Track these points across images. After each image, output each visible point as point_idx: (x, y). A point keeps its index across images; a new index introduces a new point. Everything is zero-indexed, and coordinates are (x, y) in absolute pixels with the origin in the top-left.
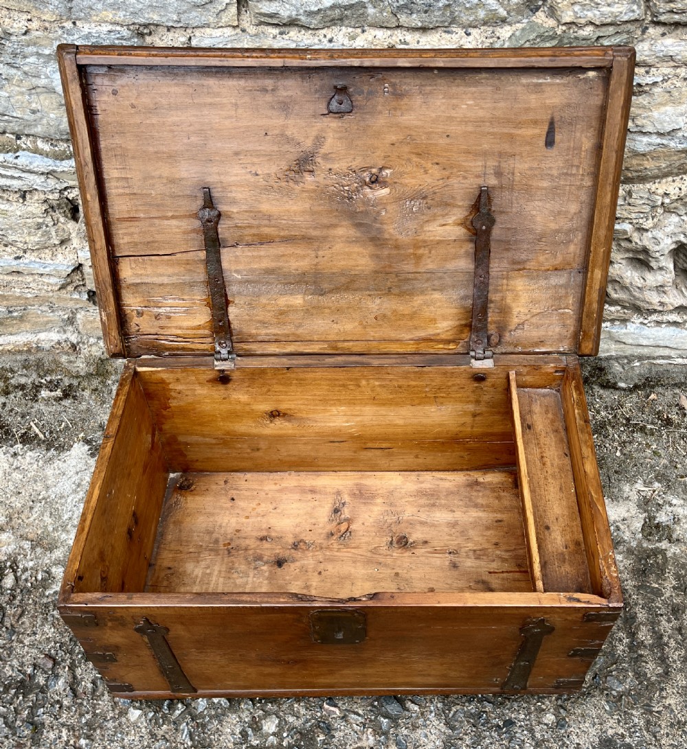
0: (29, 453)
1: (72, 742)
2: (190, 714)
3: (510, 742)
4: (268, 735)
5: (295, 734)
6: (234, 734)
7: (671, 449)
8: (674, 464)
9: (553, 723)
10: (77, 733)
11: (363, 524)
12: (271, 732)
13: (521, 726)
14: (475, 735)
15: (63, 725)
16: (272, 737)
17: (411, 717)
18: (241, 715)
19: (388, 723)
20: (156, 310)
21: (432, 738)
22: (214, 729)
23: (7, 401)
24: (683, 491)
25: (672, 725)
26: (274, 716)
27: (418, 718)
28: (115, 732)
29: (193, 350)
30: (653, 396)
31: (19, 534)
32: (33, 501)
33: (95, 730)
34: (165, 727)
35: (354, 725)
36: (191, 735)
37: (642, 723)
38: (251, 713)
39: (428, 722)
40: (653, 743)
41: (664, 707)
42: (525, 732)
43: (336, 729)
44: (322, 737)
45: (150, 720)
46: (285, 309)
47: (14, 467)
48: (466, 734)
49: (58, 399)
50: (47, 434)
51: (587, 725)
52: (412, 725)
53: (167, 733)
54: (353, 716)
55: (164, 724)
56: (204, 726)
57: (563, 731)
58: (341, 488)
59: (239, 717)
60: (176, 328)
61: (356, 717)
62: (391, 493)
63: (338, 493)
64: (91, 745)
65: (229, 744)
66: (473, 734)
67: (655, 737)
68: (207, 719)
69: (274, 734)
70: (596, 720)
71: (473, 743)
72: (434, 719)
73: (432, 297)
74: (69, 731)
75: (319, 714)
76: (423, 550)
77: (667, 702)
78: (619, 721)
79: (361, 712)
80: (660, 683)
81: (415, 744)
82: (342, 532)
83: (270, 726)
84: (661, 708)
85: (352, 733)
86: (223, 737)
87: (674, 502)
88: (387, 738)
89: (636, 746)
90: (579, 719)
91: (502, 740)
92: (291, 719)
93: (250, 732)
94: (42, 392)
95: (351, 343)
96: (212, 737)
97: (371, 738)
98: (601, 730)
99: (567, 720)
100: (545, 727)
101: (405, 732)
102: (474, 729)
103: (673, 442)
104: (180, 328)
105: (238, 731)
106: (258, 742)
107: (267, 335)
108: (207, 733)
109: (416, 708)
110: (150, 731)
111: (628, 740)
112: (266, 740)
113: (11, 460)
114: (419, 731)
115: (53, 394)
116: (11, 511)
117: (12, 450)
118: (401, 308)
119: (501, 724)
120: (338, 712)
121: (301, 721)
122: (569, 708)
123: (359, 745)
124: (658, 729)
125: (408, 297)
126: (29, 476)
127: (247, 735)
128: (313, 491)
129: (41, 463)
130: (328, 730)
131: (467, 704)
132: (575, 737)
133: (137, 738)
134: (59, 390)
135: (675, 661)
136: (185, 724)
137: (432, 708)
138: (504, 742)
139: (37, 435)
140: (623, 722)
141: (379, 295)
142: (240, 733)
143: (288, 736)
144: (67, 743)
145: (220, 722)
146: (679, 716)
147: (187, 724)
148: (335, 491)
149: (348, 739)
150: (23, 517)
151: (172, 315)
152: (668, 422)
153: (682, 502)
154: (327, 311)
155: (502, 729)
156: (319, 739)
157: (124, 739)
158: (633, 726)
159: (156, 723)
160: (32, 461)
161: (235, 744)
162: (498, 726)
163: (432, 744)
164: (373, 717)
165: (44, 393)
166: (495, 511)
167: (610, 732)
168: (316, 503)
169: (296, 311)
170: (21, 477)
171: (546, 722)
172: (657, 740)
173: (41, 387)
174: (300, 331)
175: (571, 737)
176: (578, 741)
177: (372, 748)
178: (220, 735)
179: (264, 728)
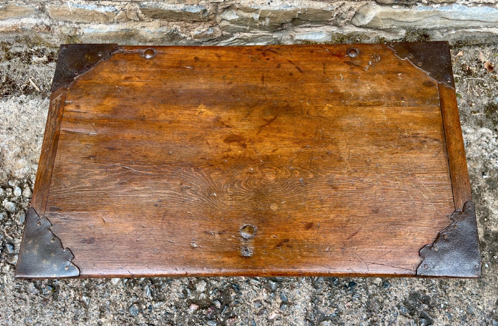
0: (31, 101)
1: (77, 298)
2: (150, 280)
3: (352, 296)
4: (200, 293)
5: (217, 292)
6: (179, 292)
7: (469, 92)
8: (470, 103)
9: (380, 283)
10: (80, 293)
12: (202, 291)
13: (360, 286)
14: (330, 292)
15: (71, 287)
16: (202, 294)
17: (290, 281)
18: (183, 280)
19: (275, 285)
21: (304, 294)
22: (166, 289)
23: (11, 64)
24: (474, 123)
25: (456, 284)
26: (203, 281)
27: (295, 281)
28: (104, 292)
30: (460, 53)
31: (30, 159)
32: (37, 136)
33: (91, 290)
34: (135, 288)
35: (254, 286)
36: (152, 293)
37: (437, 283)
38: (188, 279)
39: (301, 284)
40: (444, 295)
42: (363, 290)
43: (243, 289)
44: (234, 294)
45: (126, 284)
47: (22, 111)
48: (325, 291)
49: (46, 63)
50: (41, 87)
51: (402, 285)
52: (291, 286)
53: (137, 291)
54: (253, 280)
55: (134, 285)
56: (160, 287)
57: (386, 289)
59: (182, 281)
61: (255, 281)
64: (90, 300)
65: (176, 299)
66: (329, 291)
67: (445, 292)
68: (162, 283)
69: (204, 292)
70: (408, 282)
71: (330, 297)
72: (305, 282)
74: (75, 291)
75: (232, 279)
78: (423, 282)
79: (258, 278)
81: (293, 299)
83: (201, 287)
85: (253, 291)
86: (172, 294)
87: (468, 131)
88: (275, 295)
89: (432, 297)
90: (397, 281)
91: (347, 294)
92: (214, 283)
93: (189, 291)
94: (34, 58)
96: (165, 294)
97: (265, 295)
98: (411, 288)
99: (389, 281)
100: (375, 286)
101: (287, 291)
102: (330, 288)
103: (471, 87)
105: (181, 291)
106: (194, 297)
108: (162, 292)
110: (126, 290)
111: (427, 294)
112: (199, 296)
113: (19, 106)
114: (295, 290)
115: (41, 59)
116: (23, 143)
117: (19, 99)
119: (347, 284)
120: (243, 277)
121: (220, 284)
123: (257, 299)
124: (447, 287)
126: (33, 117)
127: (187, 293)
129: (40, 108)
130: (238, 289)
132: (394, 293)
133: (118, 295)
134: (45, 56)
136: (147, 286)
138: (349, 296)
139: (34, 88)
140: (425, 283)
142: (183, 292)
143: (212, 293)
144: (75, 298)
145: (170, 285)
147: (149, 286)
149: (250, 295)
150: (32, 147)
152: (469, 73)
153: (473, 130)
155: (348, 288)
156: (232, 295)
157: (110, 296)
158: (431, 285)
159: (130, 285)
160: (33, 107)
161: (180, 299)
162: (345, 286)
163: (304, 298)
164: (266, 281)
165: (35, 59)
167: (417, 289)
170: (27, 118)
171: (376, 282)
172: (446, 294)
173: (32, 54)
175: (391, 292)
176: (396, 295)
177: (265, 301)
178: (170, 293)
179: (197, 288)
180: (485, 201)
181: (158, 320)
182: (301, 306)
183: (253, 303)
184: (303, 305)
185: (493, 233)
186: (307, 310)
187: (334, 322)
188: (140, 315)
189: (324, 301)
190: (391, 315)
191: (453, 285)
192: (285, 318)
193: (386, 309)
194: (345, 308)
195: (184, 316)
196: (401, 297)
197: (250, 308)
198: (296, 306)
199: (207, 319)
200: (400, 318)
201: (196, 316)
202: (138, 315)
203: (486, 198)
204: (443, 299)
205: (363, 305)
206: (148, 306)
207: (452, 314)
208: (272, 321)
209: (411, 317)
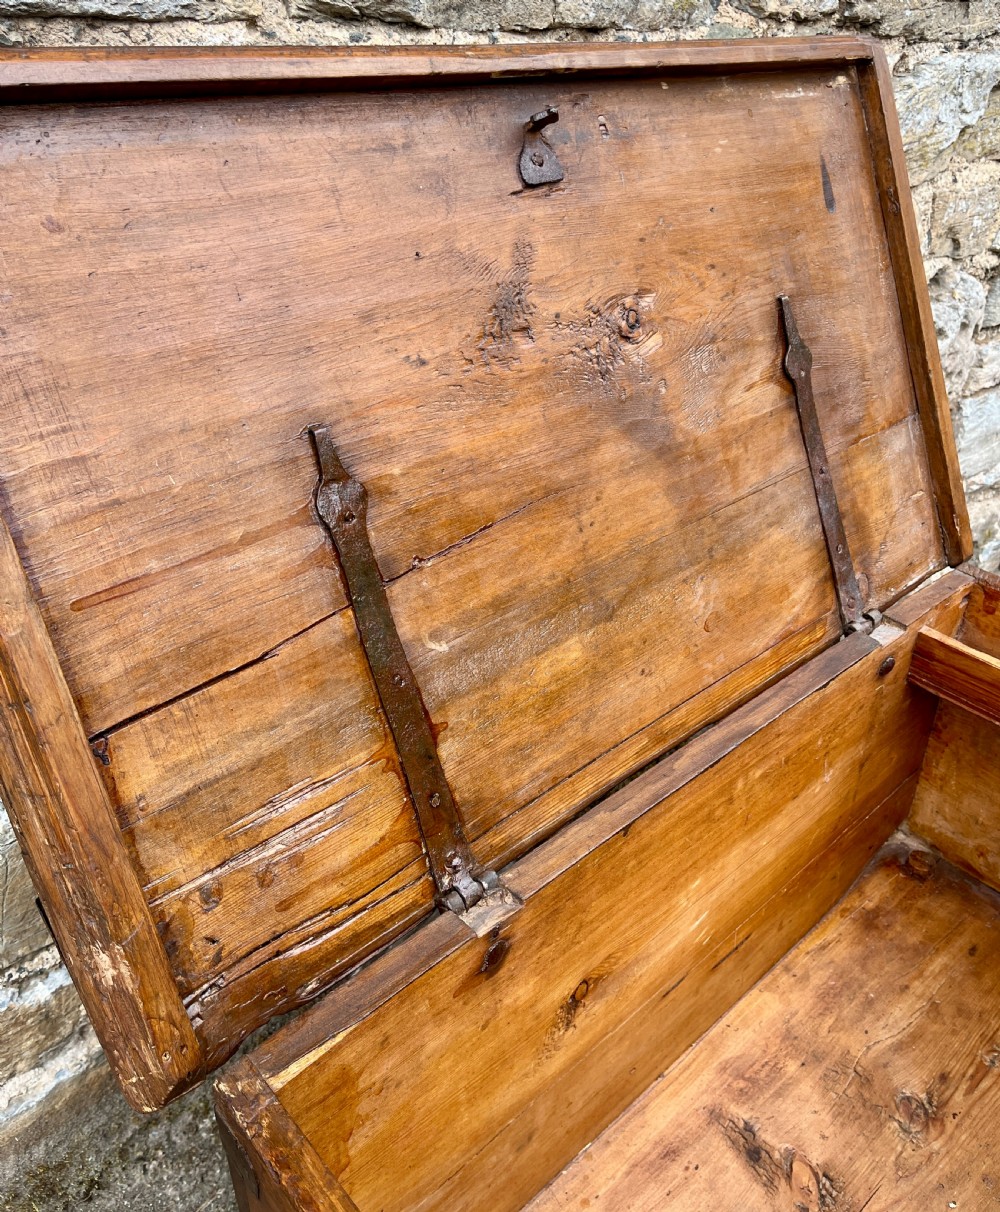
11: (823, 1137)
20: (255, 857)
29: (380, 926)
46: (553, 687)
58: (707, 1100)
60: (324, 882)
62: (789, 1036)
63: (715, 1115)
73: (771, 541)
76: (959, 1097)
82: (813, 1188)
95: (683, 710)
104: (335, 877)
107: (534, 777)
118: (737, 587)
125: (740, 558)
128: (670, 1153)
141: (698, 572)
148: (704, 1116)
151: (303, 847)
154: (628, 652)
166: (948, 941)
168: (704, 1172)
169: (576, 683)
174: (594, 729)
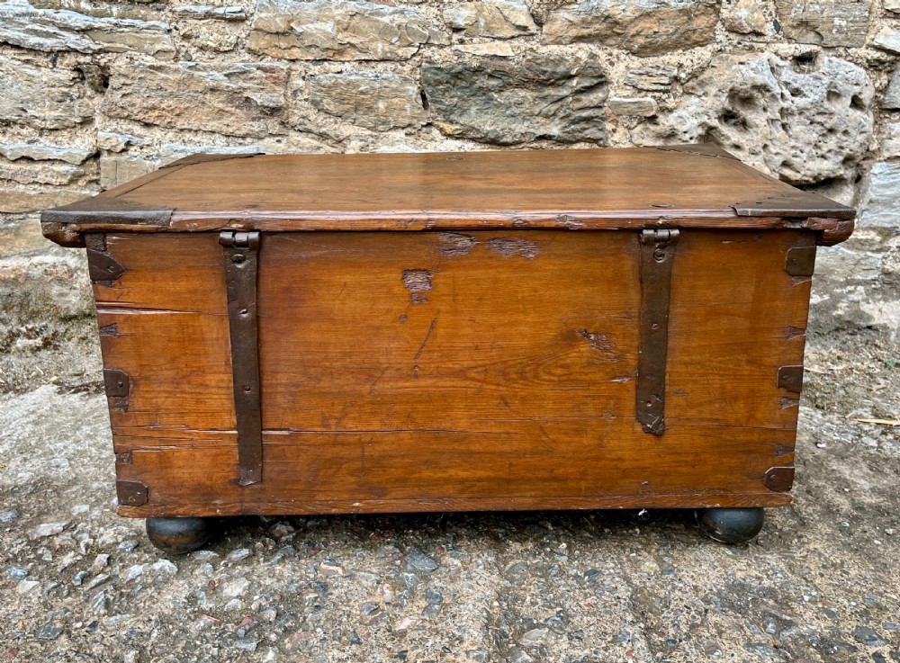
2: (114, 586)
3: (595, 589)
4: (230, 598)
5: (272, 595)
6: (177, 600)
9: (656, 571)
12: (235, 594)
13: (609, 575)
14: (543, 586)
16: (236, 600)
17: (450, 570)
18: (193, 581)
19: (414, 577)
21: (481, 588)
22: (146, 598)
25: (824, 567)
26: (244, 579)
27: (459, 571)
34: (69, 598)
35: (364, 582)
36: (108, 603)
37: (782, 565)
38: (208, 578)
39: (474, 575)
41: (808, 551)
42: (617, 579)
43: (336, 587)
44: (313, 595)
45: (49, 591)
48: (531, 585)
51: (704, 568)
52: (450, 578)
53: (71, 605)
54: (363, 574)
55: (69, 594)
56: (131, 595)
57: (671, 576)
61: (367, 575)
65: (165, 611)
66: (540, 584)
67: (805, 579)
68: (139, 587)
69: (239, 597)
70: (716, 564)
71: (543, 592)
72: (482, 572)
75: (312, 576)
77: (811, 547)
78: (749, 565)
79: (374, 570)
80: (796, 532)
81: (454, 595)
83: (234, 589)
84: (805, 553)
85: (360, 588)
86: (158, 604)
88: (413, 593)
89: (780, 588)
90: (693, 563)
91: (583, 588)
92: (268, 582)
93: (202, 596)
96: (142, 605)
97: (388, 593)
98: (726, 573)
99: (675, 565)
100: (645, 575)
101: (440, 583)
102: (543, 580)
105: (183, 596)
106: (212, 606)
108: (133, 603)
109: (457, 562)
110: (45, 602)
111: (766, 583)
112: (226, 604)
114: (460, 583)
119: (580, 574)
120: (340, 571)
121: (284, 583)
122: (676, 555)
123: (369, 600)
124: (807, 571)
127: (196, 599)
130: (324, 587)
131: (531, 559)
132: (690, 580)
135: (811, 515)
136: (101, 593)
137: (480, 562)
138: (587, 590)
140: (755, 565)
142: (186, 598)
143: (261, 598)
145: (158, 589)
146: (832, 558)
147: (107, 591)
149: (352, 595)
155: (583, 578)
158: (771, 569)
159: (56, 596)
161: (175, 609)
162: (577, 576)
163: (480, 594)
164: (393, 575)
167: (739, 575)
171: (645, 570)
175: (684, 579)
176: (694, 584)
177: (388, 604)
178: (154, 603)
179: (225, 591)
180: (833, 470)
181: (105, 645)
182: (474, 605)
183: (356, 607)
184: (478, 604)
185: (870, 506)
186: (488, 612)
187: (556, 630)
188: (63, 638)
189: (528, 598)
190: (693, 613)
191: (819, 567)
192: (434, 627)
193: (677, 605)
194: (580, 606)
195: (177, 636)
196: (709, 586)
197: (349, 616)
198: (462, 606)
199: (236, 637)
200: (714, 619)
201: (208, 634)
202: (57, 638)
203: (834, 467)
204: (805, 588)
205: (622, 601)
206: (89, 623)
207: (833, 609)
208: (403, 634)
209: (740, 615)
